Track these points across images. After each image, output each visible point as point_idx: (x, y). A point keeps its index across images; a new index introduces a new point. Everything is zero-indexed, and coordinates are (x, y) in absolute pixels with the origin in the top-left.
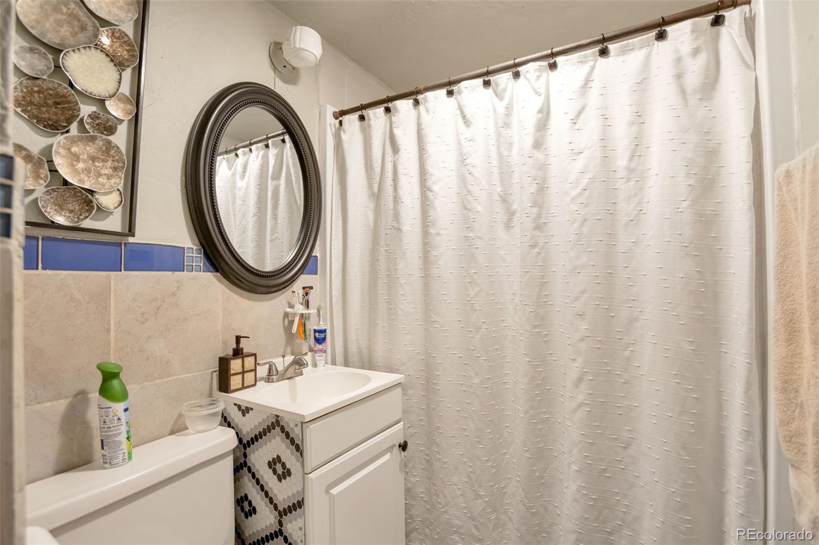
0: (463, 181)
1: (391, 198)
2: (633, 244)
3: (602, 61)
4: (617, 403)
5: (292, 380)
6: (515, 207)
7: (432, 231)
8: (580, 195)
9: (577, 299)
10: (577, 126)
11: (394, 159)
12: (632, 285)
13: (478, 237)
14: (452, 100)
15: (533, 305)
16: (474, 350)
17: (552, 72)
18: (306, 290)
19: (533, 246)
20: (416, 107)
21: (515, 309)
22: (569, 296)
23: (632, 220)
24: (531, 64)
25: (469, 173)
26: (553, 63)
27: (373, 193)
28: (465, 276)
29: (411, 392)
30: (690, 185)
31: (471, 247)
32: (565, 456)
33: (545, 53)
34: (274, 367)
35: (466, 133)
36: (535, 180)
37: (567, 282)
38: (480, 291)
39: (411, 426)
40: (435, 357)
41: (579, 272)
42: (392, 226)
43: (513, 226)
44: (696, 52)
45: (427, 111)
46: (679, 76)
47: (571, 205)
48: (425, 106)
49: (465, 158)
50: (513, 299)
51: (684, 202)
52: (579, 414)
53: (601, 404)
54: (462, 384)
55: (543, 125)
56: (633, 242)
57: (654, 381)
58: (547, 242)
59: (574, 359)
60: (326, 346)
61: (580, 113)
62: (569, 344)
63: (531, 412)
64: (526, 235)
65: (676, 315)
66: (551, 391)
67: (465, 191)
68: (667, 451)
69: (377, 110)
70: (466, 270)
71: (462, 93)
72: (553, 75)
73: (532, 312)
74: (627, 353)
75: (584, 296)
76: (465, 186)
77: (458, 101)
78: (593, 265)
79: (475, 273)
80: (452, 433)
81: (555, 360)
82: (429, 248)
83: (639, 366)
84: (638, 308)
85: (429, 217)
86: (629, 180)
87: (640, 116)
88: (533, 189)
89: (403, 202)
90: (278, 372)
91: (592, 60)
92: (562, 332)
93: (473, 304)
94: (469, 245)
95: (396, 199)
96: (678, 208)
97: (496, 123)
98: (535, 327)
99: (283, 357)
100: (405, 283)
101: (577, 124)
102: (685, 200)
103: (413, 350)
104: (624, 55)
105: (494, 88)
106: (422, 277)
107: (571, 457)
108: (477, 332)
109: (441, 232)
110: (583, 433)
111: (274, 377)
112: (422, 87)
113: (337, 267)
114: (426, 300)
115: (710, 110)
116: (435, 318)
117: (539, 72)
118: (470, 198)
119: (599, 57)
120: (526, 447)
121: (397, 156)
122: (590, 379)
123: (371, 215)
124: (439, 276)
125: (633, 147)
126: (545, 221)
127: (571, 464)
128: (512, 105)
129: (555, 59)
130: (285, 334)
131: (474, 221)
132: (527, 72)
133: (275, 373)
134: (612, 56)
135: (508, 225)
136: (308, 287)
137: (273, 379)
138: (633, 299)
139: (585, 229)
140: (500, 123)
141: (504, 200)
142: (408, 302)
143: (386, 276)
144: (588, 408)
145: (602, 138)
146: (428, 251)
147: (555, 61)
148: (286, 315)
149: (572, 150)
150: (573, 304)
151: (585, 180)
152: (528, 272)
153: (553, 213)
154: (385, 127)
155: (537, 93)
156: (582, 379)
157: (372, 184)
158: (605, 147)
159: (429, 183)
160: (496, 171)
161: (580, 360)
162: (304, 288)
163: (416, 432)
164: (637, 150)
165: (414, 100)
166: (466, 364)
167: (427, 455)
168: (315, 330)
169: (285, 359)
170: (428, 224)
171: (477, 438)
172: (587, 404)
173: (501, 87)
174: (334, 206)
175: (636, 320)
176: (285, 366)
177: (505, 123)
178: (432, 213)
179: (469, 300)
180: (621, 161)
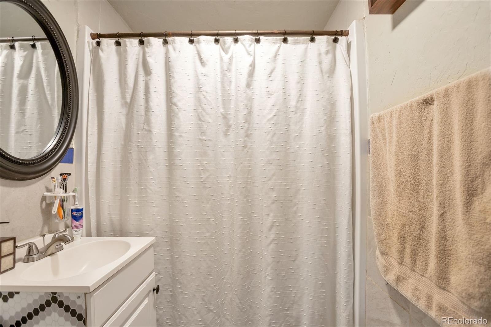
0: (199, 101)
1: (142, 108)
2: (298, 148)
3: (283, 45)
4: (290, 237)
5: (54, 256)
6: (231, 122)
7: (177, 134)
8: (272, 118)
9: (270, 179)
10: (271, 79)
11: (145, 79)
12: (297, 171)
13: (209, 139)
14: (192, 46)
15: (244, 184)
16: (205, 214)
17: (257, 44)
18: (63, 176)
19: (245, 147)
20: (165, 45)
21: (230, 186)
22: (265, 178)
23: (297, 135)
24: (247, 36)
25: (204, 97)
26: (259, 39)
27: (126, 103)
28: (199, 165)
29: (158, 249)
30: (325, 119)
31: (204, 146)
32: (263, 272)
33: (254, 31)
34: (34, 247)
35: (202, 70)
36: (247, 106)
37: (264, 169)
38: (210, 175)
39: (158, 274)
40: (177, 222)
41: (271, 164)
42: (144, 128)
43: (229, 134)
44: (327, 53)
45: (174, 49)
46: (320, 63)
47: (268, 124)
48: (173, 46)
49: (201, 87)
50: (228, 180)
51: (322, 128)
52: (272, 246)
53: (283, 238)
54: (197, 238)
55: (251, 74)
56: (298, 147)
57: (308, 222)
58: (251, 145)
59: (268, 215)
60: (83, 222)
61: (272, 71)
62: (265, 206)
63: (243, 250)
64: (241, 140)
65: (319, 187)
66: (253, 235)
67: (200, 108)
68: (315, 258)
69: (133, 40)
70: (200, 162)
71: (200, 43)
72: (258, 46)
73: (244, 188)
74: (295, 209)
75: (274, 177)
76: (201, 105)
77: (196, 47)
78: (279, 160)
79: (207, 163)
80: (190, 273)
81: (256, 216)
82: (174, 145)
83: (301, 215)
84: (300, 183)
85: (174, 124)
86: (296, 113)
87: (302, 79)
88: (246, 112)
89: (153, 111)
90: (38, 252)
91: (279, 43)
92: (260, 199)
93: (205, 184)
94: (203, 145)
95: (147, 109)
96: (320, 131)
97: (222, 67)
98: (245, 197)
99: (44, 236)
100: (154, 170)
101: (271, 77)
102: (323, 127)
103: (159, 218)
104: (295, 44)
105: (222, 45)
106: (167, 166)
107: (266, 272)
108: (208, 202)
109: (183, 135)
110: (274, 257)
111: (35, 257)
112: (170, 32)
113: (92, 157)
114: (170, 182)
115: (332, 83)
116: (178, 194)
117: (251, 42)
118: (204, 113)
119: (282, 42)
120: (240, 272)
121: (149, 77)
122: (277, 225)
123: (123, 120)
124: (181, 165)
125: (299, 95)
126: (251, 132)
127: (266, 276)
128: (233, 58)
129: (260, 37)
130: (43, 216)
131: (206, 129)
132: (243, 40)
133: (35, 252)
134: (289, 44)
135: (226, 134)
136: (65, 174)
137: (33, 258)
138: (298, 178)
139: (275, 139)
140: (225, 68)
141: (225, 117)
142: (156, 184)
143: (138, 165)
144: (276, 242)
145: (283, 88)
146: (173, 147)
147: (260, 38)
148: (44, 198)
149: (268, 92)
150: (268, 182)
151: (275, 110)
152: (241, 163)
153: (255, 128)
154: (139, 55)
155: (249, 54)
156: (273, 226)
157: (125, 96)
158: (285, 93)
159: (175, 100)
160: (220, 98)
161: (272, 214)
162: (61, 175)
163: (162, 277)
164: (301, 98)
165: (163, 40)
166: (200, 224)
167: (171, 291)
168: (72, 210)
169: (45, 237)
170: (173, 128)
171: (208, 273)
172: (276, 240)
173: (227, 45)
174: (90, 108)
175: (299, 190)
176: (46, 245)
177: (228, 69)
178: (176, 121)
179: (202, 182)
180: (293, 102)
